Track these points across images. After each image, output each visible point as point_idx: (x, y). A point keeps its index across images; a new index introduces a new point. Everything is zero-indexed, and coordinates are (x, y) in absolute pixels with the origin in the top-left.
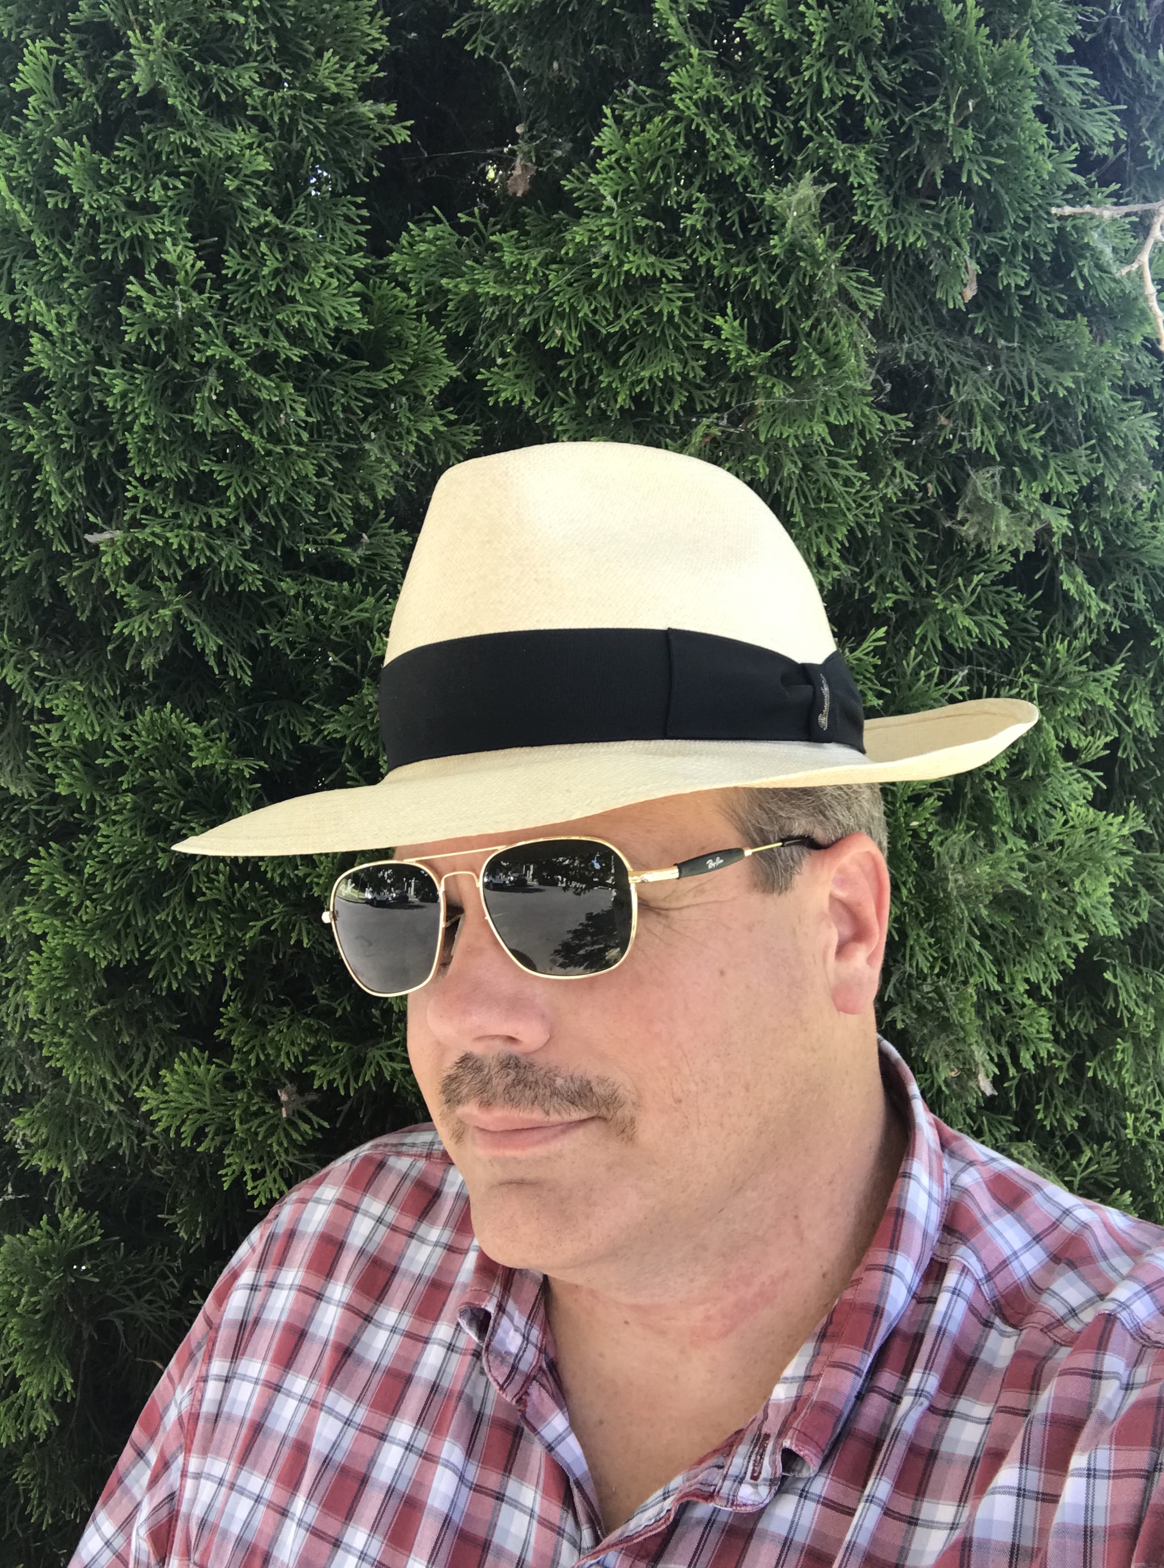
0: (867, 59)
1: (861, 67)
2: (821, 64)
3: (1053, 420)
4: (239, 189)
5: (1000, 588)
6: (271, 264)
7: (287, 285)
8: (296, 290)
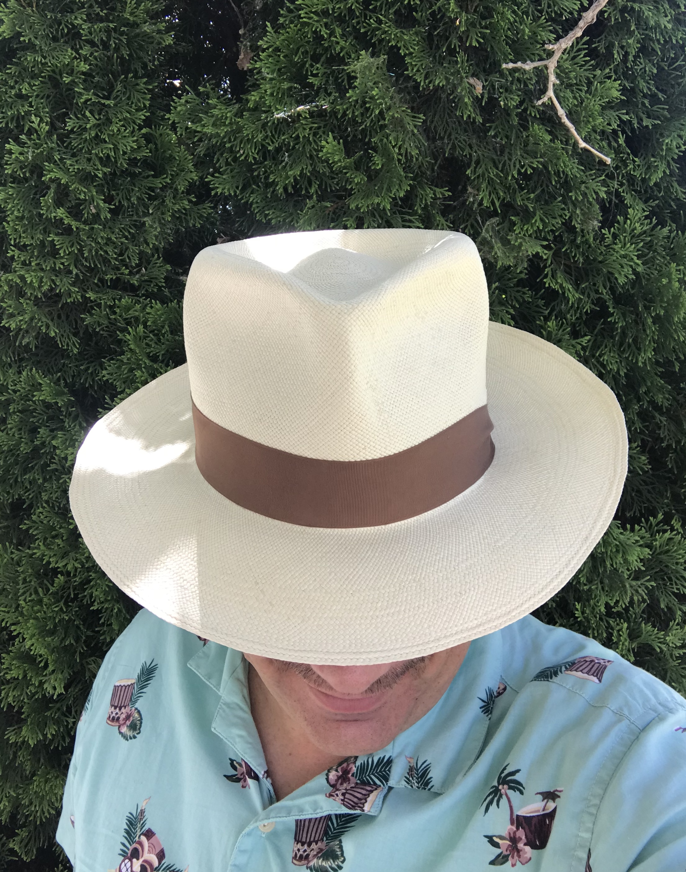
4: (73, 81)
5: (519, 289)
6: (93, 121)
7: (102, 133)
8: (106, 135)
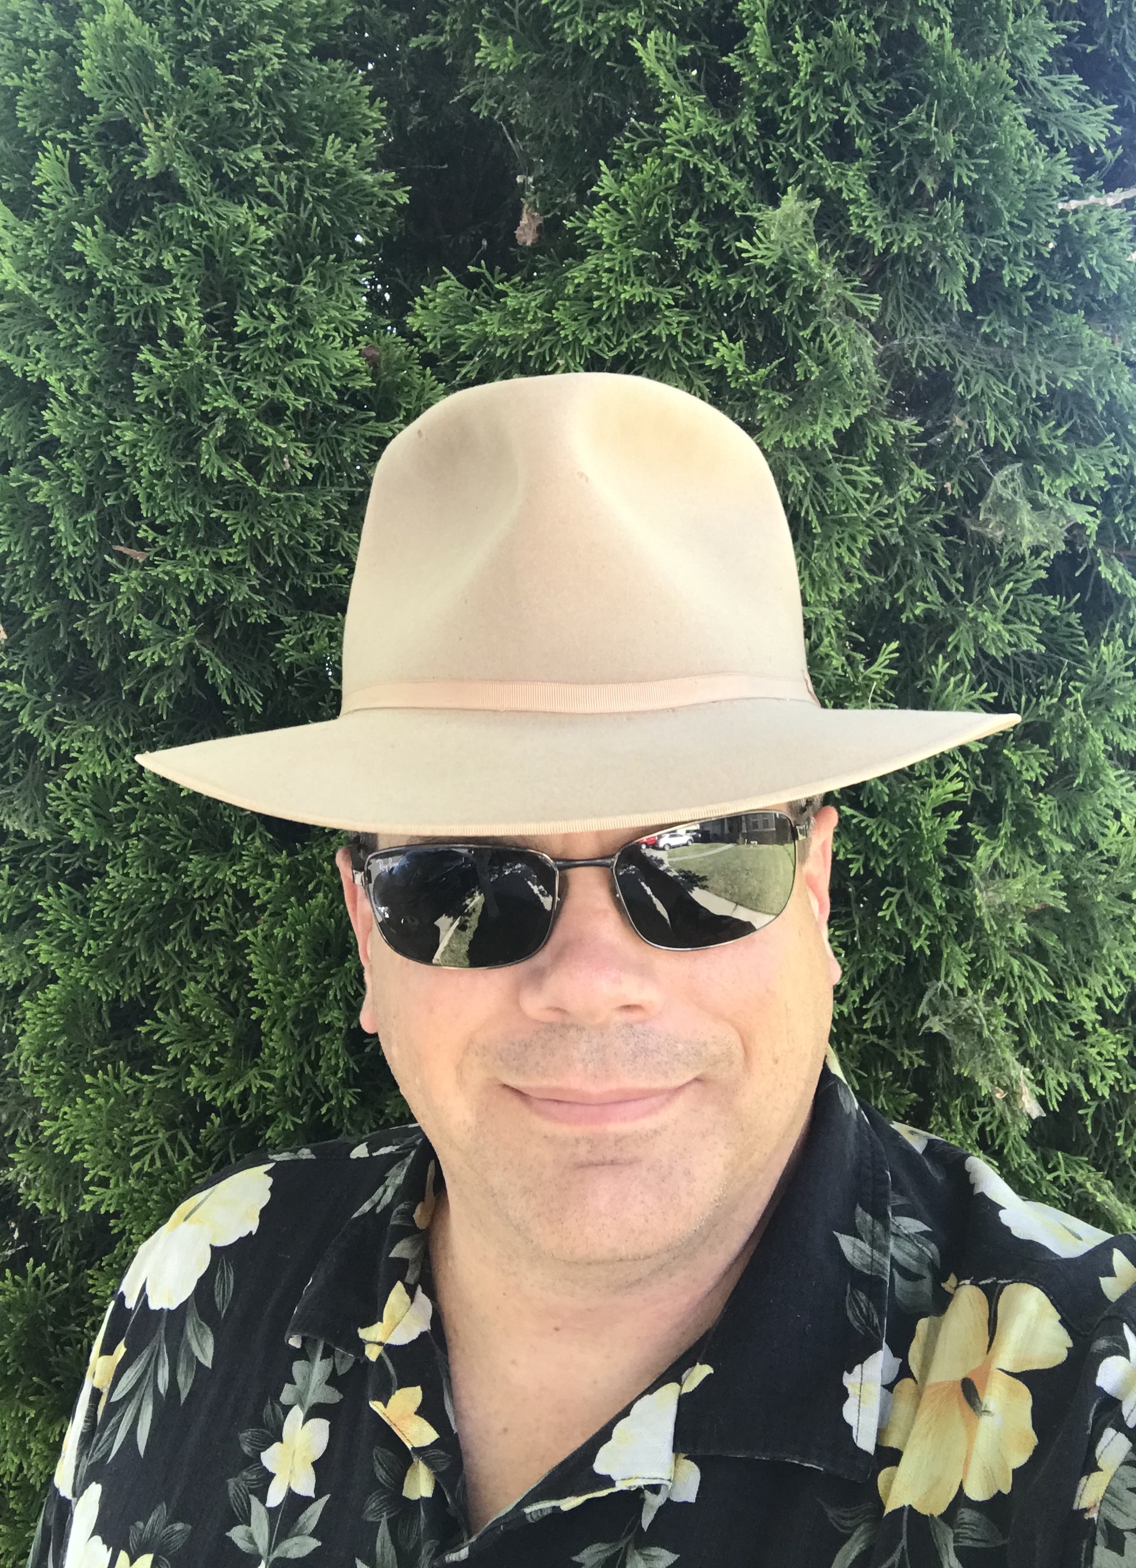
0: (853, 84)
1: (846, 92)
2: (809, 92)
3: (1076, 418)
4: (247, 254)
5: (1038, 595)
6: (280, 321)
7: (294, 340)
